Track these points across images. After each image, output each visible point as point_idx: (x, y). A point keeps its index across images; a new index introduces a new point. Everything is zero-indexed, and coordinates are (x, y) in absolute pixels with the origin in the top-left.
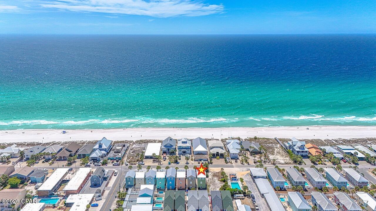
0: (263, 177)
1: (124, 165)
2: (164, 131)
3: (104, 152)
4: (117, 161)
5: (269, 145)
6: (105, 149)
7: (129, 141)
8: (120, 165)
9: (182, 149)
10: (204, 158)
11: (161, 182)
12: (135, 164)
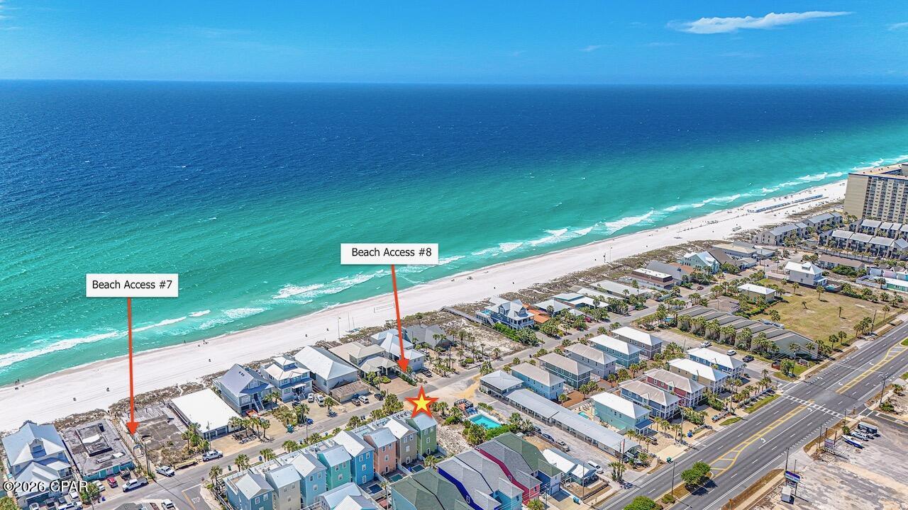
0: (517, 388)
1: (160, 478)
2: (161, 358)
3: (58, 466)
4: (126, 477)
5: (448, 325)
6: (57, 456)
7: (91, 413)
8: (148, 483)
9: (291, 384)
10: (362, 389)
11: (341, 475)
12: (194, 464)
